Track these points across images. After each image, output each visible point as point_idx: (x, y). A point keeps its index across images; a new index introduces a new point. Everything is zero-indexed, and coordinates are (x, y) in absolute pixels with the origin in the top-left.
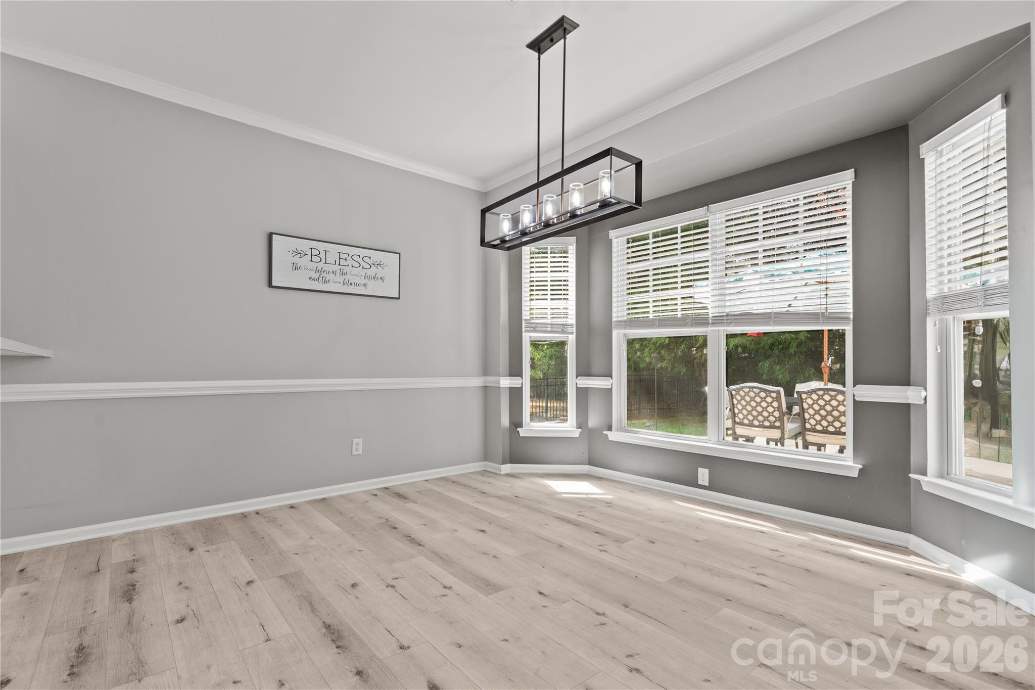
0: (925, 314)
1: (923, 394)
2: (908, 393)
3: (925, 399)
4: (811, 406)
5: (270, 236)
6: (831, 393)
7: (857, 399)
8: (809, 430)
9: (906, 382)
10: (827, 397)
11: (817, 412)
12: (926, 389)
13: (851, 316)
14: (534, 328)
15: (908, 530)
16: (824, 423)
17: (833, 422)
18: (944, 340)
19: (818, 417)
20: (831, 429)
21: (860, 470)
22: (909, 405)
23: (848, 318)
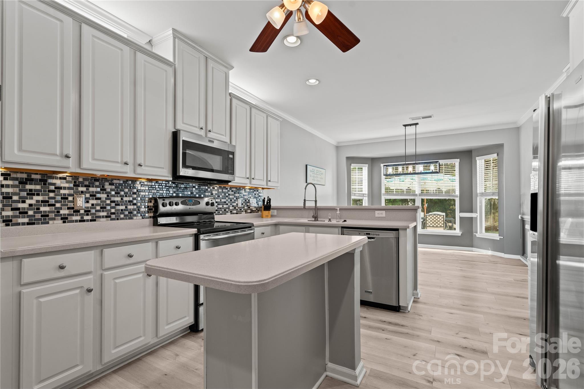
0: (477, 196)
1: (477, 215)
2: (473, 215)
3: (477, 216)
4: (429, 219)
5: (306, 166)
6: (436, 215)
7: (460, 216)
8: (428, 226)
9: (472, 212)
10: (435, 216)
11: (431, 221)
12: (477, 213)
13: (459, 196)
14: (355, 195)
15: (472, 247)
16: (433, 224)
17: (435, 224)
18: (481, 202)
19: (431, 223)
20: (435, 226)
21: (461, 234)
22: (472, 217)
23: (458, 196)
